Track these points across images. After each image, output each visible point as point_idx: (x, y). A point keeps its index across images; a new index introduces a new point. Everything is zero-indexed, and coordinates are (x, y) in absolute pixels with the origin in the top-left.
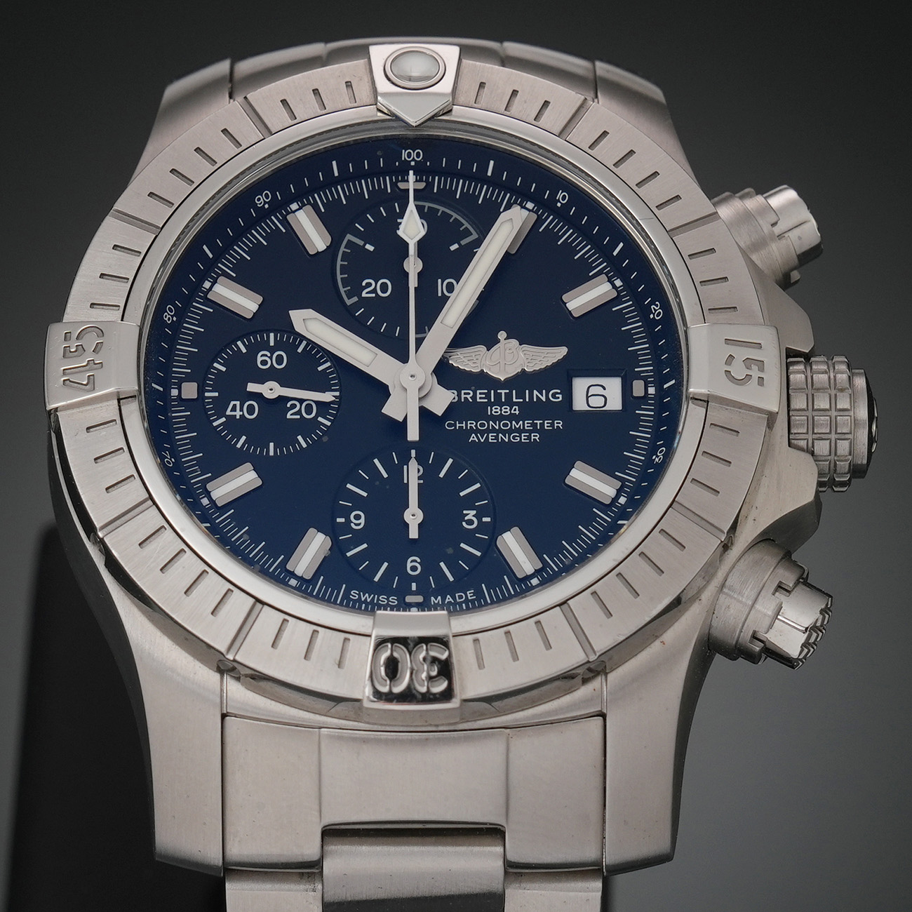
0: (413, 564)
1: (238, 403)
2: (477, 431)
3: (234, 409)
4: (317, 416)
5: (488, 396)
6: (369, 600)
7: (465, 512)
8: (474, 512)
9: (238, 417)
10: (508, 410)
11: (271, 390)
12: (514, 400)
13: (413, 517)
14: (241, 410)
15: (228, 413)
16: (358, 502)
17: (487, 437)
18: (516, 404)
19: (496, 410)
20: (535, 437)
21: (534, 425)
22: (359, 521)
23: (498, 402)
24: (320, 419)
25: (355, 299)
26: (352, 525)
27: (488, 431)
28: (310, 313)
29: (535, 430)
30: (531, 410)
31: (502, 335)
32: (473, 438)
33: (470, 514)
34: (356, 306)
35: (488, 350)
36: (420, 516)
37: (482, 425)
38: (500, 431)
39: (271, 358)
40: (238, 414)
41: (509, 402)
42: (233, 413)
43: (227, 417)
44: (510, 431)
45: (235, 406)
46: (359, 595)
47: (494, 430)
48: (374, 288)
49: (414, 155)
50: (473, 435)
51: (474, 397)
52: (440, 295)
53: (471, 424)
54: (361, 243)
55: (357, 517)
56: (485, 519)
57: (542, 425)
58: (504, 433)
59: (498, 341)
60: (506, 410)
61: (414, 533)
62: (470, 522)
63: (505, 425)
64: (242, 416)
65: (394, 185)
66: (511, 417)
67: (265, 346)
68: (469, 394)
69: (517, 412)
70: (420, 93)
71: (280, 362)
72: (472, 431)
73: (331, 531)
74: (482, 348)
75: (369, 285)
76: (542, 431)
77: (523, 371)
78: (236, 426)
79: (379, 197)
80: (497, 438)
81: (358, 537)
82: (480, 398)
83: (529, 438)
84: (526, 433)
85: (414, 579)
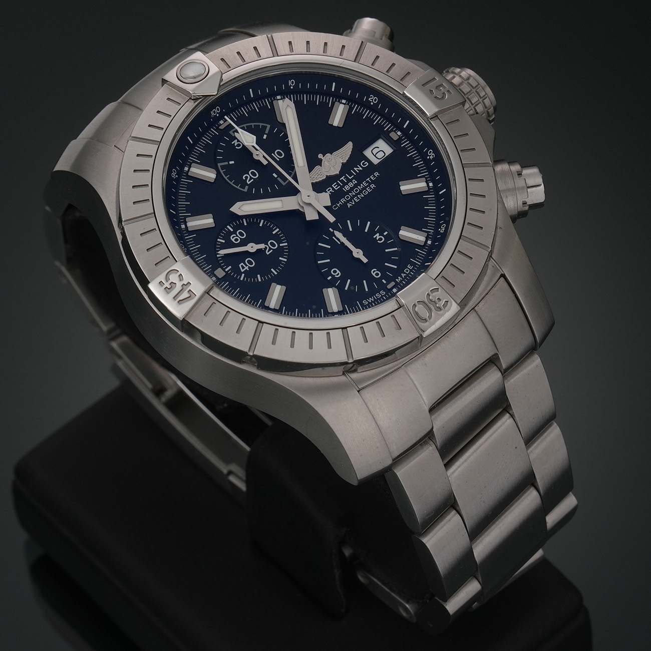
0: (374, 272)
1: (242, 264)
2: (348, 202)
3: (243, 268)
4: (279, 245)
5: (338, 185)
6: (373, 300)
7: (374, 237)
8: (378, 234)
9: (248, 269)
10: (352, 184)
11: (252, 247)
12: (350, 178)
13: (358, 253)
14: (247, 266)
15: (242, 271)
16: (329, 266)
17: (354, 200)
18: (352, 179)
19: (347, 188)
20: (373, 186)
21: (367, 182)
22: (338, 273)
23: (345, 184)
24: (281, 245)
25: (247, 187)
26: (336, 276)
27: (352, 198)
28: (238, 204)
29: (370, 184)
30: (361, 177)
31: (320, 156)
32: (349, 205)
33: (377, 236)
34: (250, 190)
35: (321, 166)
36: (361, 252)
37: (348, 197)
38: (356, 195)
39: (237, 236)
40: (247, 268)
41: (349, 181)
42: (244, 269)
43: (243, 273)
44: (361, 191)
45: (242, 266)
46: (367, 301)
47: (354, 196)
48: (250, 176)
49: (216, 111)
50: (348, 204)
51: (333, 189)
52: (278, 160)
53: (343, 200)
54: (227, 163)
55: (335, 272)
56: (385, 234)
57: (370, 179)
58: (359, 194)
59: (321, 160)
60: (351, 185)
61: (365, 260)
62: (381, 239)
63: (356, 190)
64: (249, 267)
65: (217, 129)
66: (356, 186)
67: (230, 233)
68: (330, 189)
69: (356, 182)
70: (207, 79)
71: (242, 235)
72: (346, 203)
73: (331, 284)
74: (317, 167)
75: (246, 177)
76: (373, 182)
77: (343, 163)
78: (250, 273)
79: (216, 140)
80: (358, 198)
81: (343, 280)
82: (336, 188)
83: (371, 188)
84: (368, 187)
85: (381, 278)
